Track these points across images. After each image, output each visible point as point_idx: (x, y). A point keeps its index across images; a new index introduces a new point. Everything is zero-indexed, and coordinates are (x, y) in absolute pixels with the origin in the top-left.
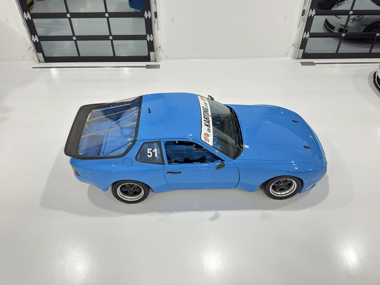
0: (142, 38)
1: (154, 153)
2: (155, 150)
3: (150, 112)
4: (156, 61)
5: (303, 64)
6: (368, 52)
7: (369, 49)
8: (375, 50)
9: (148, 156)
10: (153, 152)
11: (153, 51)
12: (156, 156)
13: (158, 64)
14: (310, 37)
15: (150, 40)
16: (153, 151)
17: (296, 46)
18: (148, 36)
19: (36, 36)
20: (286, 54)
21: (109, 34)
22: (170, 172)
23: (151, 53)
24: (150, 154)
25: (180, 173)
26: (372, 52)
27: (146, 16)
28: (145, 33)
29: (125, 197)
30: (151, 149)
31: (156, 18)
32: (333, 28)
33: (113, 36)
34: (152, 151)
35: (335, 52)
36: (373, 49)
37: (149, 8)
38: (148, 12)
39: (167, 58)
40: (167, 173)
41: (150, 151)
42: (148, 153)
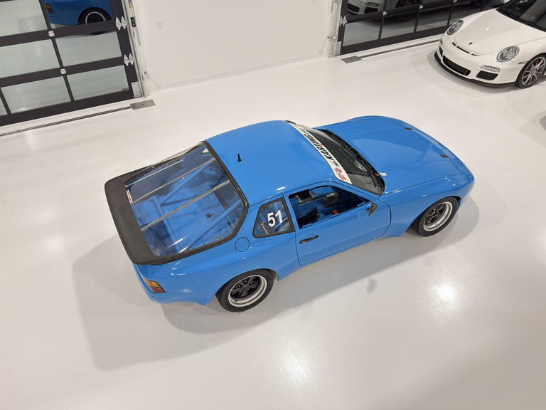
0: (116, 62)
1: (277, 219)
2: (279, 213)
3: (239, 160)
4: (143, 95)
5: (346, 60)
6: (413, 31)
7: (413, 28)
8: (420, 28)
9: (270, 225)
10: (276, 217)
11: (136, 80)
12: (281, 222)
13: (148, 99)
14: (348, 22)
15: (130, 63)
16: (276, 215)
17: (334, 38)
18: (125, 57)
20: (321, 52)
21: (59, 66)
22: (305, 240)
23: (133, 84)
24: (271, 222)
25: (317, 236)
26: (417, 30)
27: (118, 25)
28: (119, 54)
29: (238, 302)
30: (272, 214)
31: (135, 26)
32: (357, 9)
33: (66, 68)
34: (273, 216)
35: (377, 38)
36: (418, 27)
37: (121, 14)
38: (120, 20)
39: (159, 87)
40: (300, 242)
41: (271, 216)
42: (269, 220)
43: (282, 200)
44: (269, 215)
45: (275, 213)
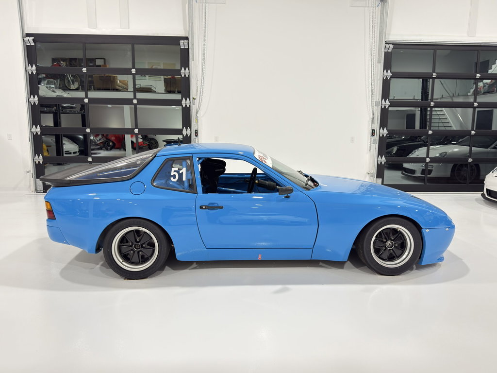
1: (181, 175)
2: (184, 171)
9: (172, 179)
12: (184, 179)
16: (181, 172)
17: (373, 174)
19: (41, 156)
24: (174, 176)
25: (222, 207)
27: (184, 132)
29: (125, 263)
30: (177, 169)
31: (197, 136)
32: (413, 172)
34: (178, 172)
35: (423, 184)
38: (186, 129)
40: (201, 207)
41: (175, 171)
42: (172, 174)
43: (191, 158)
44: (173, 169)
45: (180, 169)
